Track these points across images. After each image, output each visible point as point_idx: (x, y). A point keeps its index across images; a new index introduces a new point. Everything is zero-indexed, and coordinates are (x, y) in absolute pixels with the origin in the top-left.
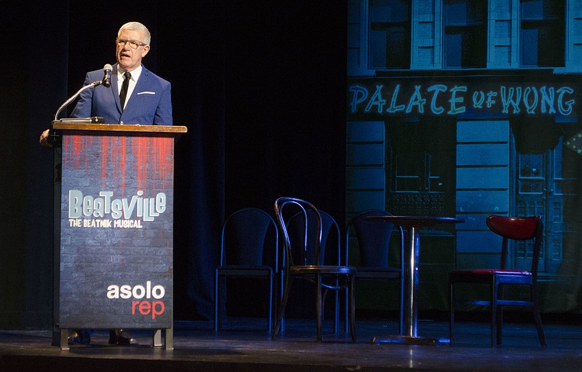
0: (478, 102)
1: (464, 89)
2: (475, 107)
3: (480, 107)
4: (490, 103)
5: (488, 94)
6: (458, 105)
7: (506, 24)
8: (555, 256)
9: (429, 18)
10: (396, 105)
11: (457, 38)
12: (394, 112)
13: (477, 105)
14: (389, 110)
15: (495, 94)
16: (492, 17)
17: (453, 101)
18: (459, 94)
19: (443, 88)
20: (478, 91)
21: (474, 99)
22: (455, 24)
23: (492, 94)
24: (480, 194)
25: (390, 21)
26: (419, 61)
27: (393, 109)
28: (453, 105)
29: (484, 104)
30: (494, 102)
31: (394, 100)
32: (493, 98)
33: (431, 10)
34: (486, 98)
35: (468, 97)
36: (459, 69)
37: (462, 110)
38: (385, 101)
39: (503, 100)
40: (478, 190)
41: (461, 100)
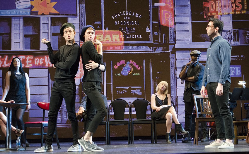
0: (37, 62)
1: (32, 57)
2: (36, 64)
3: (38, 64)
4: (41, 63)
5: (40, 59)
6: (29, 63)
7: (47, 34)
8: (65, 118)
9: (18, 31)
10: (6, 64)
11: (29, 39)
12: (5, 66)
13: (36, 63)
14: (3, 66)
15: (43, 59)
16: (41, 31)
17: (27, 62)
18: (30, 59)
19: (24, 57)
20: (37, 58)
21: (35, 61)
22: (28, 34)
23: (42, 59)
24: (38, 96)
25: (3, 32)
26: (15, 47)
27: (5, 65)
28: (27, 64)
29: (39, 63)
30: (43, 62)
31: (5, 62)
32: (42, 61)
33: (19, 29)
34: (40, 61)
35: (33, 60)
36: (30, 50)
37: (31, 65)
38: (2, 62)
39: (46, 61)
40: (37, 94)
41: (31, 61)
